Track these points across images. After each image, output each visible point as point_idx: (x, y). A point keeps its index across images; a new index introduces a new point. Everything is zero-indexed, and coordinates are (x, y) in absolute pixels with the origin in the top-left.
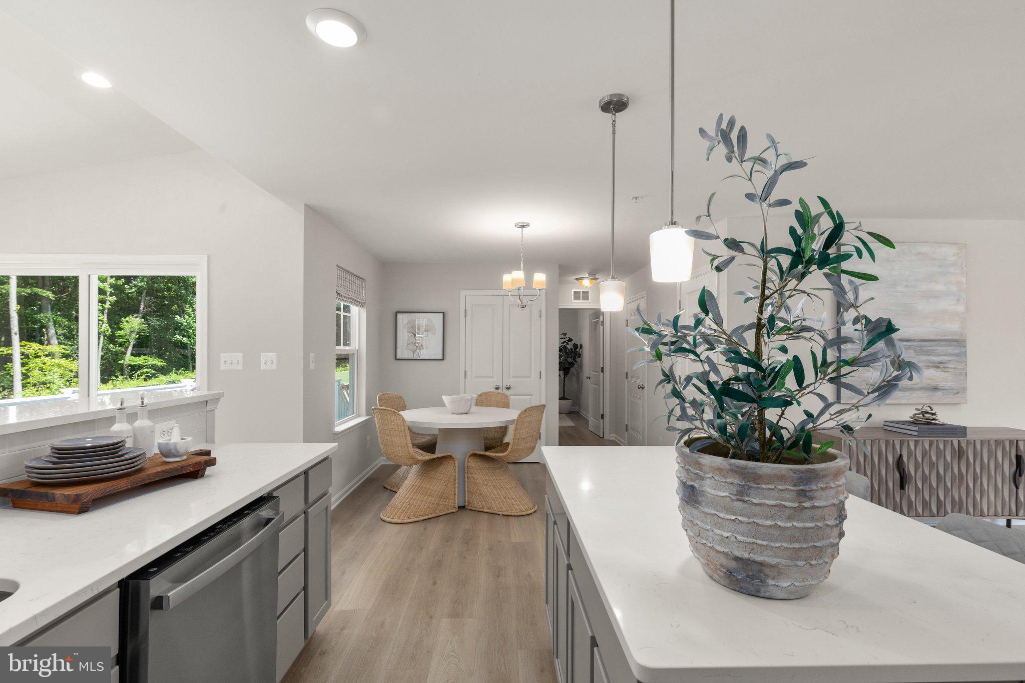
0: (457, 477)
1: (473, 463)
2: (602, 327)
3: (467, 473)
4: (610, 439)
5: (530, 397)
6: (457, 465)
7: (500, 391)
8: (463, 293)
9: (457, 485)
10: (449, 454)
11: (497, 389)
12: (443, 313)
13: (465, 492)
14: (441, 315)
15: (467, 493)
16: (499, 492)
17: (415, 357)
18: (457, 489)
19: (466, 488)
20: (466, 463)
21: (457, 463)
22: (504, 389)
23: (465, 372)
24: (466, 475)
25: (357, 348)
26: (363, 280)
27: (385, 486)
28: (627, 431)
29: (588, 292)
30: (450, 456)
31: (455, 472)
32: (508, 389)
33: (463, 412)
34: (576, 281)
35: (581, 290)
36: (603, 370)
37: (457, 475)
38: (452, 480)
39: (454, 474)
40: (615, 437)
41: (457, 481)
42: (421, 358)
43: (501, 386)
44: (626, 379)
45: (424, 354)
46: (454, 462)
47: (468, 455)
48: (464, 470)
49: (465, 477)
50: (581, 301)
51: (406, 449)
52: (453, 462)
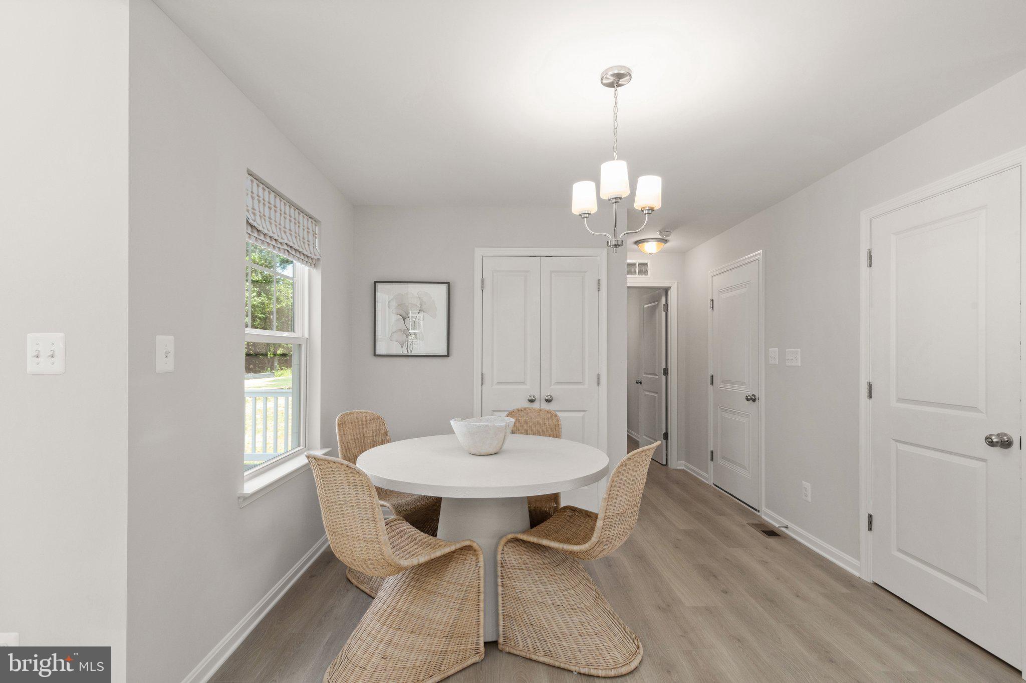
0: (482, 589)
1: (514, 557)
2: (664, 313)
3: (502, 576)
4: (678, 468)
5: (581, 414)
6: (481, 563)
7: (536, 405)
8: (479, 252)
9: (482, 605)
10: (467, 543)
11: (531, 401)
12: (448, 284)
13: (497, 615)
14: (445, 287)
15: (501, 617)
16: (568, 619)
17: (405, 352)
18: (482, 614)
19: (500, 608)
20: (499, 557)
21: (481, 559)
22: (543, 402)
23: (482, 375)
24: (499, 580)
25: (306, 336)
26: (316, 221)
27: (350, 578)
28: (712, 459)
29: (646, 264)
30: (469, 548)
31: (479, 579)
32: (548, 401)
33: (491, 451)
34: (635, 246)
35: (637, 261)
36: (666, 372)
37: (482, 585)
38: (473, 596)
39: (476, 584)
40: (685, 465)
41: (482, 597)
42: (414, 353)
43: (537, 396)
44: (710, 386)
45: (419, 348)
46: (477, 556)
47: (504, 540)
48: (496, 570)
49: (496, 585)
50: (637, 276)
51: (377, 547)
52: (474, 558)
